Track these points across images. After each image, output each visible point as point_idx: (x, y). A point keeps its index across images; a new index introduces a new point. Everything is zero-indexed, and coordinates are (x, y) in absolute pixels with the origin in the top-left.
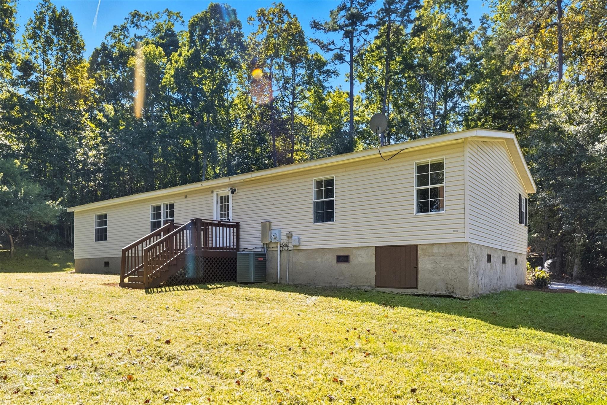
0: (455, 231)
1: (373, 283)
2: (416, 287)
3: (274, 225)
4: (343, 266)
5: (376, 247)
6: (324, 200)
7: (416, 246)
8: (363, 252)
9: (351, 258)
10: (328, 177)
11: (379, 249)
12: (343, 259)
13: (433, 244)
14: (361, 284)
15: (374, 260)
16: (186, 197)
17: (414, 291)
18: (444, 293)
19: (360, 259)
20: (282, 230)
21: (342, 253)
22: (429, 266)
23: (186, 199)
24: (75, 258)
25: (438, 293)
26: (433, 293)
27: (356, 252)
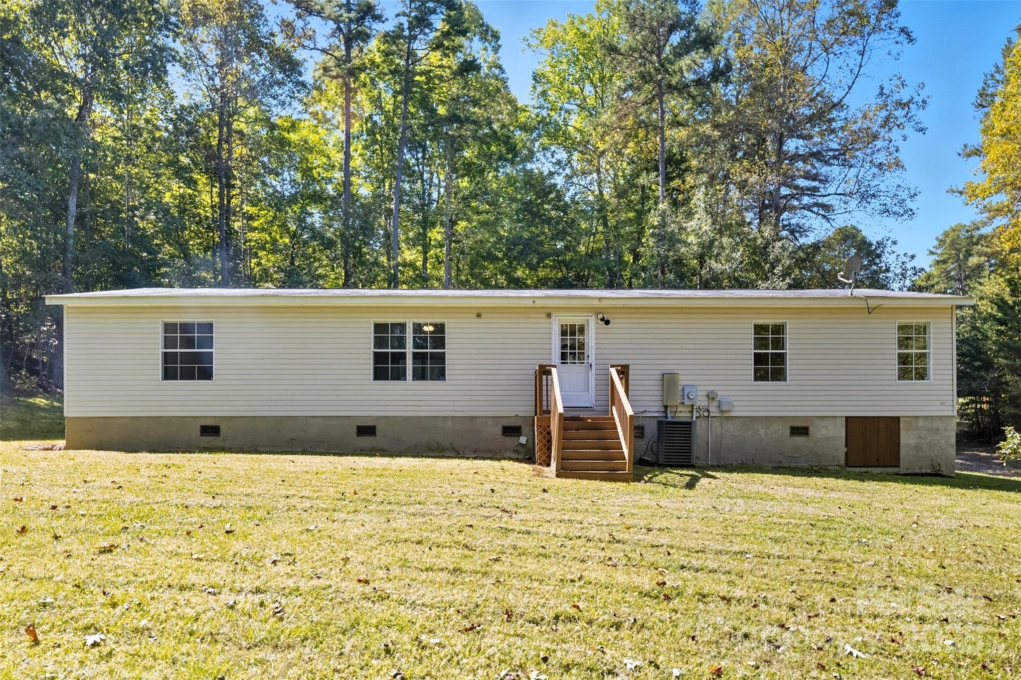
0: (943, 404)
1: (843, 462)
2: (898, 466)
3: (683, 380)
4: (800, 440)
5: (847, 418)
6: (770, 351)
7: (899, 418)
8: (829, 424)
9: (811, 429)
10: (778, 321)
11: (849, 421)
12: (800, 431)
13: (918, 417)
14: (826, 464)
15: (843, 434)
16: (479, 316)
17: (895, 470)
18: (929, 471)
19: (824, 431)
20: (699, 388)
21: (798, 424)
22: (912, 442)
23: (479, 320)
24: (65, 415)
25: (924, 471)
26: (918, 471)
27: (816, 422)
